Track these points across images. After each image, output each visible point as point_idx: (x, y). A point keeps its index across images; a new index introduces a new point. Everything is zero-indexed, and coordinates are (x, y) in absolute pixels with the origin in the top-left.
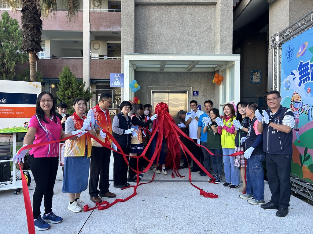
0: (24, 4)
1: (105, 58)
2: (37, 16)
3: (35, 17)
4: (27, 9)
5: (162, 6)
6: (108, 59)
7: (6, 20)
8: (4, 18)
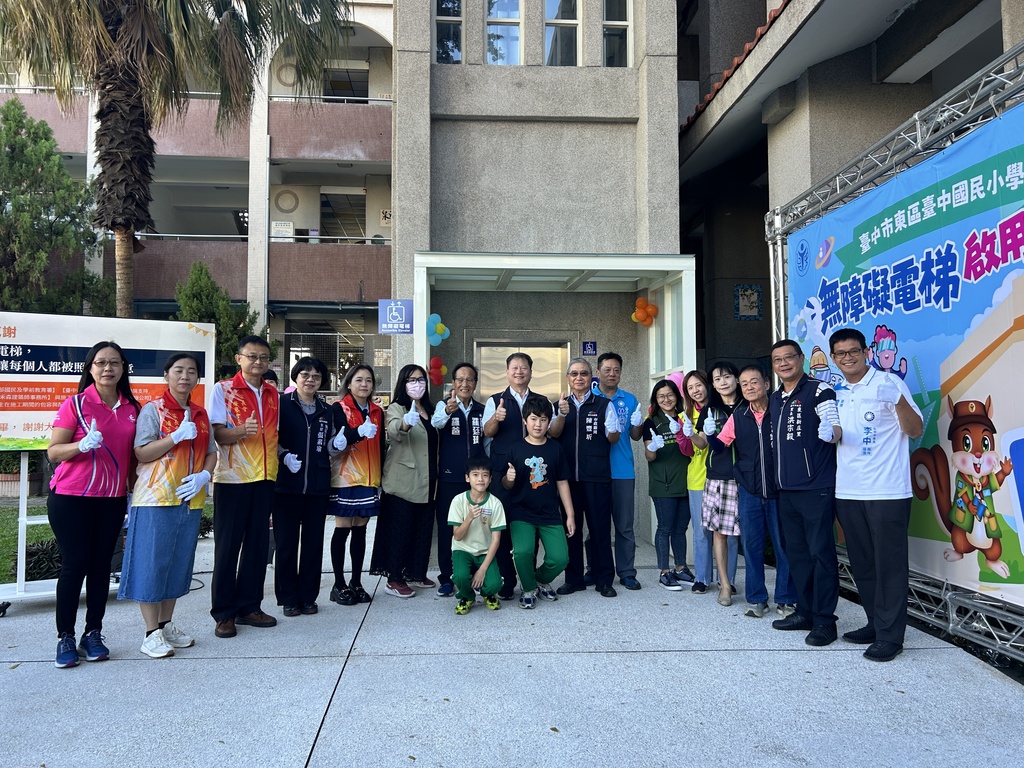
0: (103, 96)
1: (314, 238)
2: (141, 130)
3: (137, 133)
4: (115, 110)
5: (499, 124)
6: (322, 241)
7: (13, 125)
8: (8, 120)
